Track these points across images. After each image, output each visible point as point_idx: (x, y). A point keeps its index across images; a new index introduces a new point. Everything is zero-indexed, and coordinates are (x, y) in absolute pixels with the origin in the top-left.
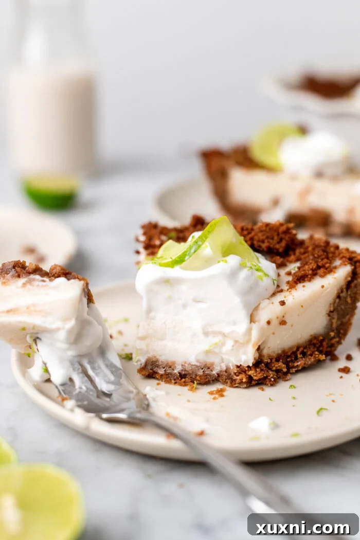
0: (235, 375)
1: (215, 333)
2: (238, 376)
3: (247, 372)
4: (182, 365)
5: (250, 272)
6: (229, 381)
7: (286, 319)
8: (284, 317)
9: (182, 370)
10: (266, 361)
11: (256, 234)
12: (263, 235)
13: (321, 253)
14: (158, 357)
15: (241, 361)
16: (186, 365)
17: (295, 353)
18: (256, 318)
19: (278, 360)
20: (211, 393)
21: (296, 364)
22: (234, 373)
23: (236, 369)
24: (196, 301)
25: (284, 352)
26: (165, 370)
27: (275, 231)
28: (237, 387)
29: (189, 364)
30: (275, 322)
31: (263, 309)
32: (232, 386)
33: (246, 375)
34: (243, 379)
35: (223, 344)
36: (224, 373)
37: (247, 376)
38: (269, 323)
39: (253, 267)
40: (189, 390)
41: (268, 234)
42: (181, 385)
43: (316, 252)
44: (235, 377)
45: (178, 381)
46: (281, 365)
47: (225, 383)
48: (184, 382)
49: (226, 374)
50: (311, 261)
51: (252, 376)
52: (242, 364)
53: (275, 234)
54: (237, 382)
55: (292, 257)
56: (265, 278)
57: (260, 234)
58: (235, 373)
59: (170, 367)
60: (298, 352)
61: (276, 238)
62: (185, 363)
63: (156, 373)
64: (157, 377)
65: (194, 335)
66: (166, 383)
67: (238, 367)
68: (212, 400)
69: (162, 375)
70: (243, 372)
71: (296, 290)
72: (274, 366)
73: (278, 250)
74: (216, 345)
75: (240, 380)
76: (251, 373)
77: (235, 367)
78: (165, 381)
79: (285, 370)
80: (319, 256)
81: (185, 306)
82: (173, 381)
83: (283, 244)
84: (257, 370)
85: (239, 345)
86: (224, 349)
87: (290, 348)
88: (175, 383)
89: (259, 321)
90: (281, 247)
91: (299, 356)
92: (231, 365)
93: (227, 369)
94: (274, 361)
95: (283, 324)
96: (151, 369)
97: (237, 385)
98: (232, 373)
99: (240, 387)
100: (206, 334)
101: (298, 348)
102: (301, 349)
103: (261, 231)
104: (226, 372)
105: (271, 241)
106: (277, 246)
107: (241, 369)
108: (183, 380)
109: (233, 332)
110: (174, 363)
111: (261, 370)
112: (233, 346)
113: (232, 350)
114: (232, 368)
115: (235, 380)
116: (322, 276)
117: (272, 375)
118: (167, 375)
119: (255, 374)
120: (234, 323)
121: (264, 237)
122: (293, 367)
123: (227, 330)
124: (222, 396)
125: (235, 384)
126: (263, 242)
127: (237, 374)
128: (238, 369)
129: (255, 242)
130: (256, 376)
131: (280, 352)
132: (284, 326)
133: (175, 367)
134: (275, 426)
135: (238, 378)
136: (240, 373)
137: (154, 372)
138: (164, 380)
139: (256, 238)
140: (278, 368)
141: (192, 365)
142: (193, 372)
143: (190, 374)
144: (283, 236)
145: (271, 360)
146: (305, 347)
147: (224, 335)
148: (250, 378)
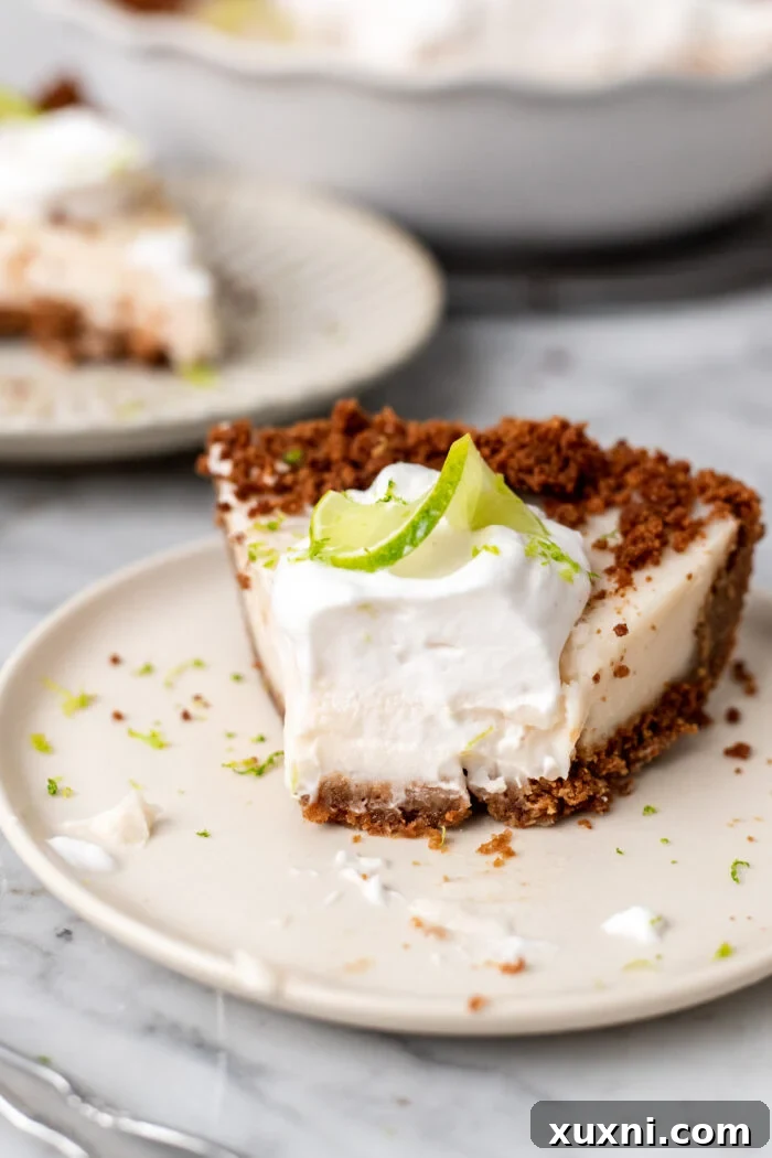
0: (528, 800)
1: (479, 714)
2: (534, 802)
3: (554, 792)
4: (407, 791)
5: (546, 569)
6: (513, 815)
7: (627, 663)
8: (622, 658)
9: (407, 802)
10: (589, 760)
11: (511, 455)
12: (528, 456)
13: (666, 491)
14: (345, 777)
15: (541, 769)
16: (417, 790)
17: (638, 730)
18: (570, 672)
19: (609, 752)
20: (484, 850)
21: (641, 754)
22: (525, 796)
23: (529, 787)
24: (432, 644)
25: (620, 732)
26: (366, 805)
27: (551, 443)
28: (533, 826)
29: (424, 786)
30: (608, 673)
31: (581, 647)
32: (521, 825)
33: (553, 797)
34: (546, 809)
35: (499, 735)
36: (502, 798)
37: (556, 801)
38: (596, 678)
39: (547, 552)
40: (431, 847)
41: (538, 453)
42: (408, 835)
43: (655, 490)
44: (529, 805)
45: (401, 827)
46: (617, 763)
47: (504, 819)
48: (415, 828)
49: (507, 800)
50: (645, 513)
51: (566, 798)
52: (544, 775)
53: (552, 449)
54: (532, 816)
55: (596, 502)
56: (577, 576)
57: (520, 455)
58: (527, 798)
59: (378, 797)
60: (645, 726)
61: (554, 459)
62: (414, 784)
63: (345, 812)
64: (349, 821)
65: (430, 720)
66: (373, 834)
67: (533, 782)
68: (492, 868)
69: (359, 818)
70: (545, 791)
71: (635, 589)
72: (604, 769)
73: (562, 487)
74: (483, 739)
75: (540, 810)
76: (562, 792)
77: (527, 783)
78: (368, 830)
79: (624, 772)
80: (662, 500)
81: (402, 658)
82: (389, 829)
83: (572, 471)
84: (576, 784)
85: (535, 735)
86: (502, 745)
87: (630, 720)
88: (394, 832)
89: (576, 677)
90: (568, 478)
91: (647, 734)
92: (517, 780)
93: (508, 789)
94: (603, 756)
95: (622, 676)
96: (334, 806)
97: (533, 822)
98: (522, 798)
99: (540, 826)
100: (459, 716)
101: (643, 716)
102: (648, 721)
103: (523, 446)
104: (505, 794)
105: (546, 467)
106: (562, 478)
107: (541, 788)
108: (413, 824)
109: (522, 709)
110: (386, 787)
111: (584, 783)
112: (523, 739)
113: (522, 746)
114: (520, 786)
115: (529, 811)
116: (679, 549)
117: (603, 791)
118: (372, 815)
119: (572, 795)
120: (525, 689)
121: (531, 461)
122: (638, 760)
123: (508, 706)
124: (510, 853)
125: (529, 820)
126: (530, 471)
127: (532, 798)
128: (535, 787)
129: (512, 474)
130: (574, 798)
131: (612, 734)
132: (624, 679)
133: (391, 796)
134: (662, 925)
135: (536, 806)
136: (541, 796)
137: (340, 810)
138: (365, 827)
139: (513, 463)
140: (613, 770)
141: (431, 789)
142: (433, 804)
143: (425, 809)
144: (570, 453)
145: (598, 754)
146: (656, 712)
147: (500, 716)
148: (561, 804)
